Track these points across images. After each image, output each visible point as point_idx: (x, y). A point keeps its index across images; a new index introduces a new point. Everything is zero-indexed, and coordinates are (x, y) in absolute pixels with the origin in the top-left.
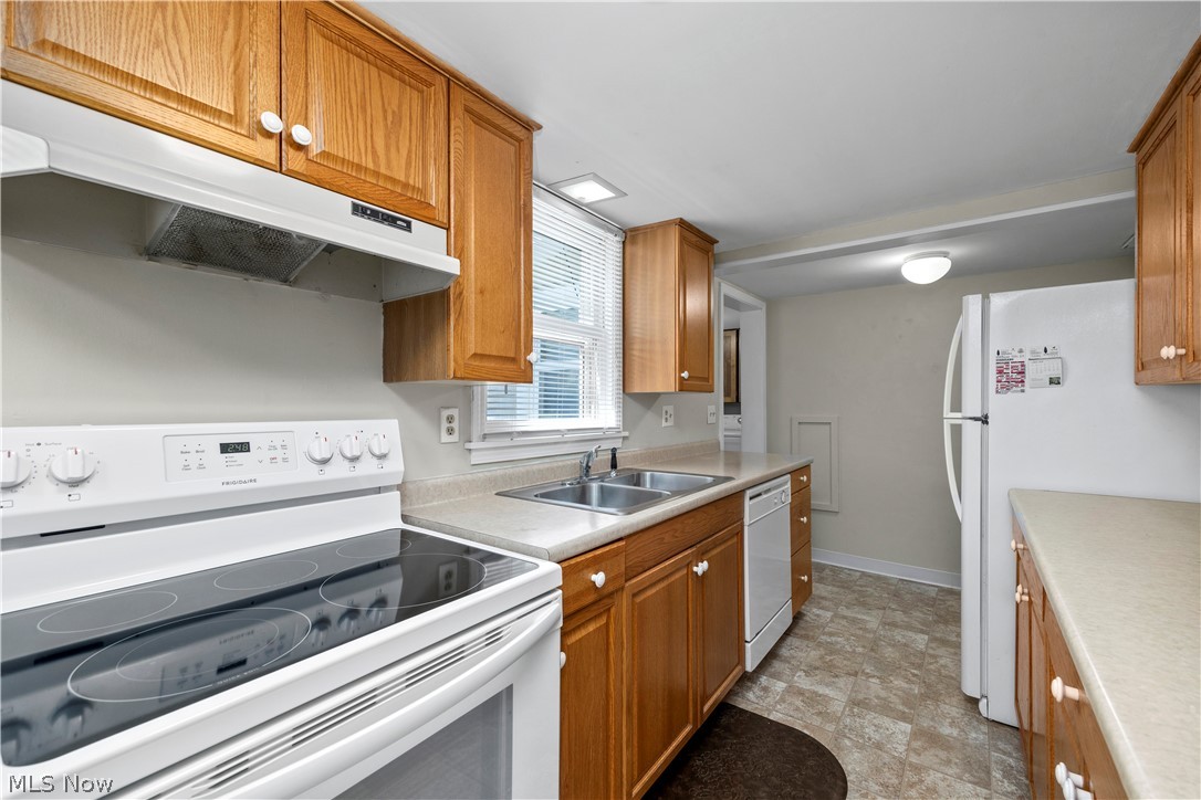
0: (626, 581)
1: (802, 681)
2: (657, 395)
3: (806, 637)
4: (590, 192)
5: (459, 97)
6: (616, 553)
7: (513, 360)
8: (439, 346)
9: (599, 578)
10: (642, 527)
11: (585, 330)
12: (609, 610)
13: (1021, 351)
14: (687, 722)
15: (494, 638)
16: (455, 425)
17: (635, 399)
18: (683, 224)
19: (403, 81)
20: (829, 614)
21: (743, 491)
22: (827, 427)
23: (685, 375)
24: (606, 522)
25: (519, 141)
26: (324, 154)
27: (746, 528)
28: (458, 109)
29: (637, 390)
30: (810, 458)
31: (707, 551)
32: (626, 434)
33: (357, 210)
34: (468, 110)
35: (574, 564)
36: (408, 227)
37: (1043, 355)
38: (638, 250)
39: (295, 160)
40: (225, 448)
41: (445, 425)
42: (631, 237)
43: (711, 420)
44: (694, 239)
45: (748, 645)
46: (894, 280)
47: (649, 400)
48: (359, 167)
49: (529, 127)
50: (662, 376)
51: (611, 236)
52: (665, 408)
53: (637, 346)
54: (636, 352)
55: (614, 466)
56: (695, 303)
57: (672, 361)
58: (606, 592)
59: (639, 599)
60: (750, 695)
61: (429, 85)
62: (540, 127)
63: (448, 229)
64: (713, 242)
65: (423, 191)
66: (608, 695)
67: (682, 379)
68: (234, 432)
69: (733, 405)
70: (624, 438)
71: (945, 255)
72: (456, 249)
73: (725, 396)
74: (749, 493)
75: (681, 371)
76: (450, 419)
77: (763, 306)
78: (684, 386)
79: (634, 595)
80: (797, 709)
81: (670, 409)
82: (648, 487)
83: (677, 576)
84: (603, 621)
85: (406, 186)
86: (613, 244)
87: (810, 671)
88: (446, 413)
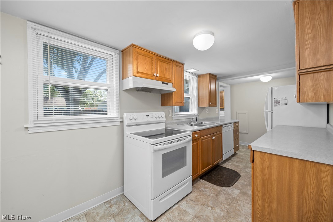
0: (201, 137)
1: (235, 163)
2: (205, 107)
3: (237, 157)
4: (192, 71)
5: (174, 63)
6: (199, 132)
7: (181, 102)
8: (171, 101)
9: (197, 135)
10: (203, 129)
11: (191, 95)
12: (198, 141)
13: (279, 98)
14: (211, 165)
15: (184, 139)
16: (170, 113)
17: (200, 108)
18: (210, 74)
19: (167, 63)
20: (243, 154)
21: (222, 125)
22: (245, 114)
23: (210, 103)
24: (196, 128)
25: (182, 67)
26: (159, 77)
27: (223, 133)
28: (174, 65)
29: (201, 106)
30: (239, 120)
31: (215, 136)
32: (199, 115)
33: (163, 83)
34: (175, 65)
35: (194, 133)
36: (168, 84)
37: (283, 99)
38: (201, 79)
39: (157, 78)
40: (147, 116)
41: (169, 113)
42: (199, 76)
43: (217, 112)
44: (212, 76)
45: (223, 155)
46: (259, 81)
47: (204, 108)
48: (163, 77)
49: (183, 64)
50: (206, 103)
51: (195, 77)
52: (207, 110)
53: (201, 98)
54: (200, 99)
55: (197, 121)
56: (213, 86)
57: (208, 101)
58: (197, 138)
59: (202, 141)
60: (224, 165)
61: (170, 63)
62: (185, 64)
63: (173, 83)
64: (216, 76)
65: (170, 79)
66: (198, 155)
67: (210, 104)
68: (148, 114)
69: (222, 109)
70: (198, 116)
71: (270, 76)
72: (174, 87)
73: (220, 107)
74: (223, 126)
75: (210, 102)
76: (170, 112)
77: (230, 86)
78: (210, 105)
79: (202, 140)
80: (233, 167)
81: (208, 110)
82: (203, 124)
83: (209, 139)
84: (197, 143)
85: (168, 78)
86: (196, 78)
87: (237, 162)
88: (169, 111)
